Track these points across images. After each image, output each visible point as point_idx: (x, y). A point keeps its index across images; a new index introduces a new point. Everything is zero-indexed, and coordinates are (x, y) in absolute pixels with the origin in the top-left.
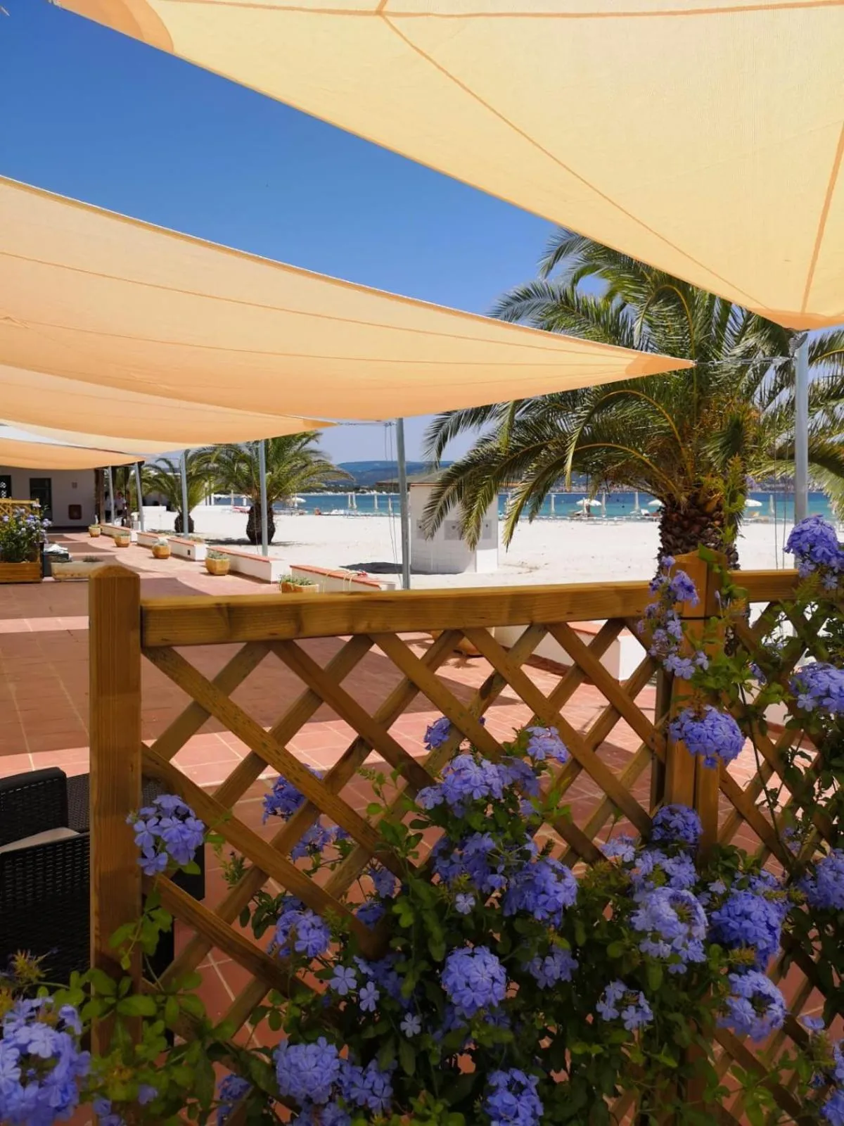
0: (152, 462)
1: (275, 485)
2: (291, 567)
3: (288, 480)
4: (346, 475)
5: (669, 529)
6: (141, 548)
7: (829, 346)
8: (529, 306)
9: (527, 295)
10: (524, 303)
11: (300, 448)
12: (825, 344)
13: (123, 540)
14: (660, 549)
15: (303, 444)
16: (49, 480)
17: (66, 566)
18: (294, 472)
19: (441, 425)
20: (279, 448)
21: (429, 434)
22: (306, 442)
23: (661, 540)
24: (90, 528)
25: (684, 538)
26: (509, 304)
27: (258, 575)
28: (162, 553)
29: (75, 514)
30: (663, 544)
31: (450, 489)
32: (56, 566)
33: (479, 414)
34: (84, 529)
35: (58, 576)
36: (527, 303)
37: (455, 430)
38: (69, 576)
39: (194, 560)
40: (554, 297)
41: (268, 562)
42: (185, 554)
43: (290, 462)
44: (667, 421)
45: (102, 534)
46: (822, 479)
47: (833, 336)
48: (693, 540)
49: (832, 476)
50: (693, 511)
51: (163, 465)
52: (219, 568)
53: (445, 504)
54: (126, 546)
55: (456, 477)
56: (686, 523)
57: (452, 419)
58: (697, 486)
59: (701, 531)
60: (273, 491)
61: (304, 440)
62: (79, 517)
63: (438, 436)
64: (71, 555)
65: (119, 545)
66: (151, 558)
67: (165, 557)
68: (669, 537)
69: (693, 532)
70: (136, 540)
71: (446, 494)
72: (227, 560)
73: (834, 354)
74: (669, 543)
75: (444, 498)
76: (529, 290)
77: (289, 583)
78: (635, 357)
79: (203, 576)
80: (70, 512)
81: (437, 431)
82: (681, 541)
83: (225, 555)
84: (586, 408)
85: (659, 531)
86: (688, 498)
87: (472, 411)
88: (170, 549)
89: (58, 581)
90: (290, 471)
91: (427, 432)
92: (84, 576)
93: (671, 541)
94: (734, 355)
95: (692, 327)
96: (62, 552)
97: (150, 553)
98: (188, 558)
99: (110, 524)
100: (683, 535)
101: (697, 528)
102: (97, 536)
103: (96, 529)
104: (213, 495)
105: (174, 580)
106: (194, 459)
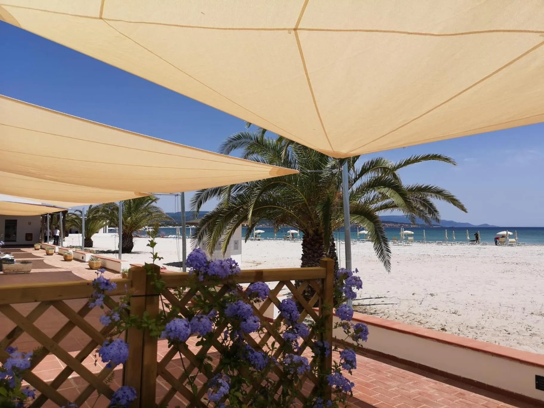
0: (73, 212)
1: (134, 223)
2: (130, 265)
3: (141, 221)
4: (170, 219)
5: (306, 245)
6: (60, 256)
7: (375, 164)
8: (240, 143)
9: (239, 138)
10: (238, 141)
11: (148, 205)
12: (373, 163)
13: (51, 251)
14: (302, 254)
15: (149, 204)
16: (16, 220)
17: (11, 266)
18: (144, 217)
19: (199, 196)
20: (136, 206)
21: (192, 201)
22: (151, 203)
23: (303, 251)
24: (35, 245)
25: (312, 250)
26: (231, 142)
27: (114, 269)
28: (68, 258)
29: (29, 238)
30: (304, 252)
31: (204, 227)
32: (5, 266)
33: (217, 191)
34: (32, 246)
35: (6, 271)
36: (239, 141)
37: (206, 199)
38: (12, 271)
39: (85, 262)
40: (252, 139)
41: (120, 262)
42: (81, 259)
43: (142, 213)
44: (301, 196)
45: (41, 248)
46: (364, 223)
47: (377, 159)
48: (316, 251)
49: (368, 221)
50: (316, 237)
51: (78, 213)
52: (95, 266)
53: (202, 234)
54: (52, 254)
55: (207, 221)
56: (313, 243)
57: (204, 193)
58: (318, 225)
59: (320, 246)
60: (133, 226)
61: (150, 201)
62: (31, 240)
63: (198, 202)
64: (15, 260)
65: (48, 254)
66: (62, 261)
67: (70, 260)
68: (306, 249)
69: (316, 247)
70: (58, 251)
71: (202, 229)
72: (100, 261)
73: (378, 168)
74: (306, 252)
75: (201, 231)
76: (240, 136)
77: (126, 273)
78: (272, 168)
79: (87, 270)
80: (26, 237)
81: (197, 199)
82: (311, 251)
83: (99, 259)
84: (259, 189)
85: (302, 246)
86: (314, 231)
87: (214, 190)
88: (73, 255)
89: (5, 274)
90: (143, 216)
91: (192, 199)
92: (20, 271)
93: (307, 251)
94: (328, 168)
95: (311, 154)
96: (10, 258)
97: (62, 258)
98: (82, 261)
99: (46, 243)
100: (312, 248)
101: (318, 245)
102: (38, 249)
103: (38, 246)
104: (107, 228)
105: (70, 272)
106: (93, 210)
